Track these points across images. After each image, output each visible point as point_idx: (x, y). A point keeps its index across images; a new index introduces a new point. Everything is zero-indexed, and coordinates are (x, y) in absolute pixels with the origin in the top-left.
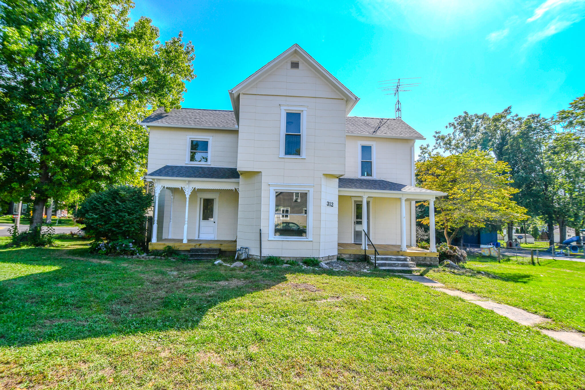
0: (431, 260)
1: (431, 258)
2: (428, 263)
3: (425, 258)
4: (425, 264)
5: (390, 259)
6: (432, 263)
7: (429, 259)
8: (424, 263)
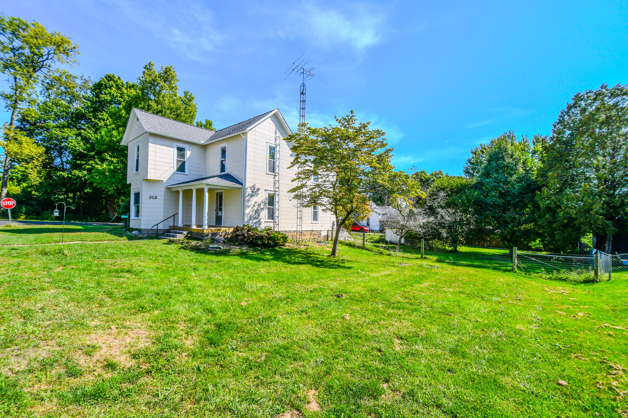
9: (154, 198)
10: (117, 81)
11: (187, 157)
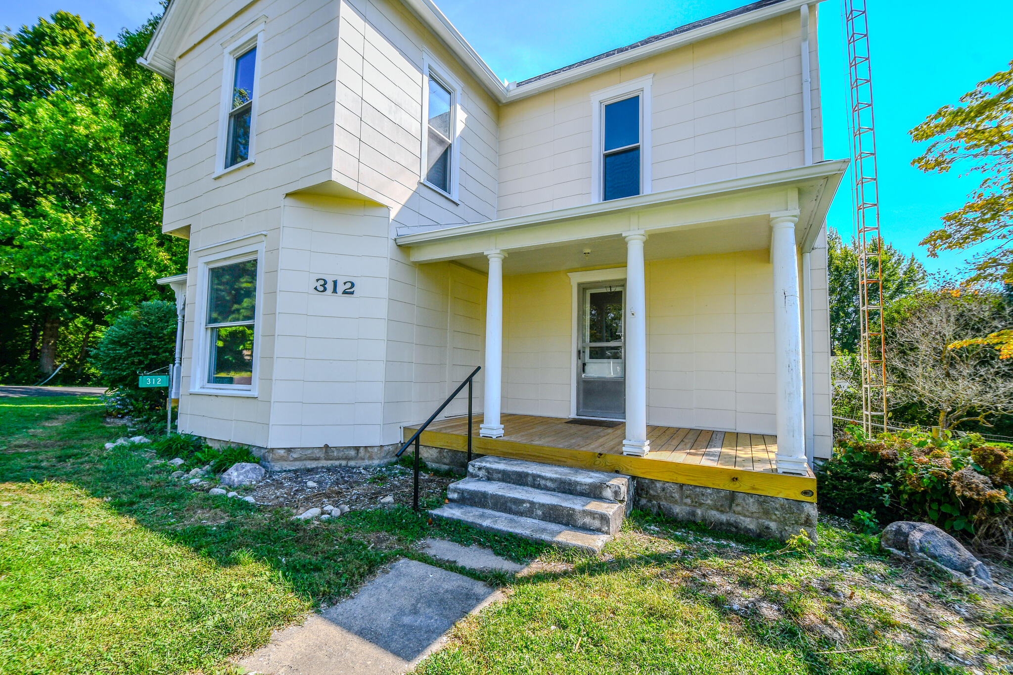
0: (767, 513)
1: (763, 500)
2: (749, 523)
3: (732, 497)
4: (729, 524)
5: (534, 482)
6: (773, 525)
7: (753, 506)
8: (724, 518)
9: (341, 288)
10: (86, 33)
11: (458, 133)
